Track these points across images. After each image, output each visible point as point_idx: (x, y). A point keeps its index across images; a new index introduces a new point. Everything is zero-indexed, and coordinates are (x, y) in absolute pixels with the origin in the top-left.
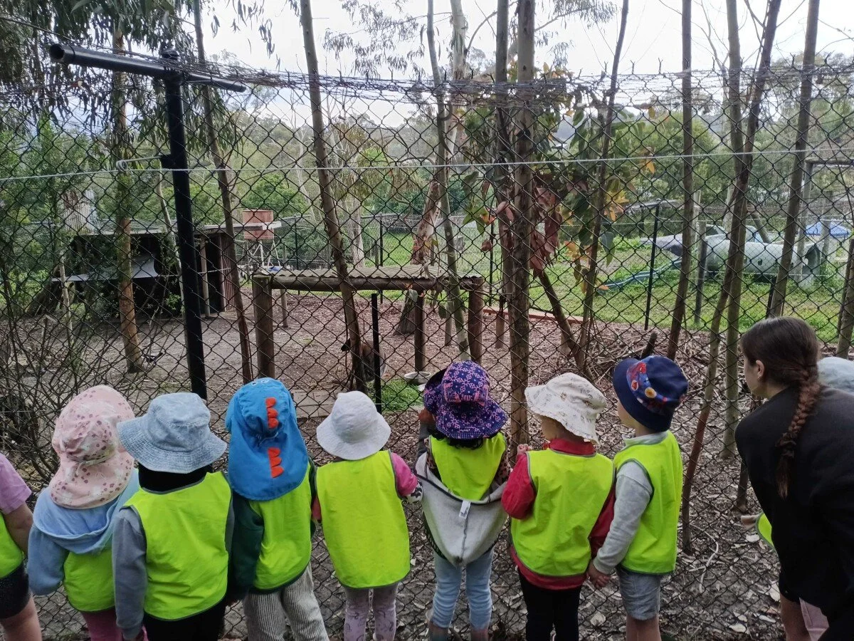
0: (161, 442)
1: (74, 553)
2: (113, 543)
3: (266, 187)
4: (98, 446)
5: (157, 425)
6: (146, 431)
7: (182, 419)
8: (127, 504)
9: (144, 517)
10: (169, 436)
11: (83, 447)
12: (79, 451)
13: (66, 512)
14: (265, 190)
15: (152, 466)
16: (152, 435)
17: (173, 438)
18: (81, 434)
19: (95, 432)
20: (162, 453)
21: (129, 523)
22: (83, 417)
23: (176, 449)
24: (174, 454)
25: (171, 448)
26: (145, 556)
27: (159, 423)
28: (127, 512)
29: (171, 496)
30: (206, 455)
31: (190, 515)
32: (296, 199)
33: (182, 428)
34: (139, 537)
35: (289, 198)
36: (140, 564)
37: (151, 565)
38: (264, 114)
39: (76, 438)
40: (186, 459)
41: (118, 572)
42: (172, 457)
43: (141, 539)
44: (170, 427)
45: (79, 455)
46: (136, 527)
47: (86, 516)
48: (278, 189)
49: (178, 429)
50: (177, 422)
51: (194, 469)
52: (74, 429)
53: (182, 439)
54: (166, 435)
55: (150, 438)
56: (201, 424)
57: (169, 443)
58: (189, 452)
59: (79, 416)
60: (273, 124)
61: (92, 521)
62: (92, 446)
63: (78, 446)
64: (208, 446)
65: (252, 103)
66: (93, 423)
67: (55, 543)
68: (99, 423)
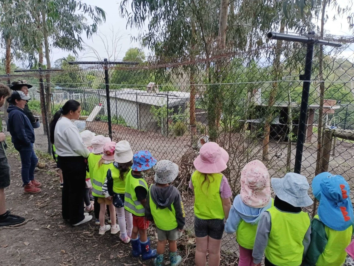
0: (287, 190)
1: (245, 222)
2: (259, 222)
3: (334, 90)
4: (262, 185)
5: (287, 183)
6: (282, 184)
7: (298, 183)
8: (267, 210)
9: (273, 217)
10: (291, 188)
11: (257, 185)
12: (255, 186)
13: (246, 206)
14: (333, 91)
15: (281, 198)
16: (284, 186)
17: (292, 190)
18: (256, 180)
19: (262, 180)
20: (286, 194)
21: (266, 218)
22: (257, 174)
23: (293, 195)
24: (291, 196)
25: (290, 193)
26: (269, 233)
27: (288, 182)
28: (267, 213)
29: (285, 214)
30: (303, 202)
31: (290, 225)
32: (348, 96)
33: (297, 187)
34: (269, 225)
35: (345, 95)
36: (267, 235)
37: (270, 238)
38: (339, 56)
39: (255, 181)
40: (295, 200)
41: (257, 235)
42: (290, 197)
43: (269, 226)
44: (292, 185)
45: (255, 188)
46: (269, 221)
47: (252, 210)
48: (340, 90)
49: (295, 187)
50: (295, 184)
51: (297, 206)
52: (254, 178)
53: (296, 191)
54: (290, 187)
55: (283, 187)
56: (305, 188)
57: (291, 191)
58: (297, 198)
59: (255, 173)
60: (342, 61)
61: (253, 212)
62: (260, 185)
63: (255, 184)
64: (305, 199)
65: (334, 52)
66: (261, 177)
67: (239, 215)
68: (263, 177)
